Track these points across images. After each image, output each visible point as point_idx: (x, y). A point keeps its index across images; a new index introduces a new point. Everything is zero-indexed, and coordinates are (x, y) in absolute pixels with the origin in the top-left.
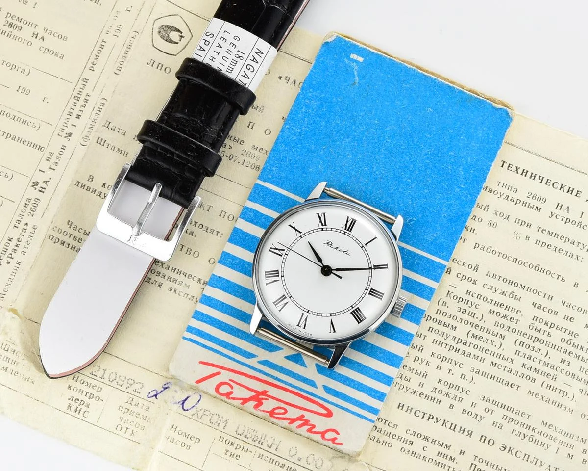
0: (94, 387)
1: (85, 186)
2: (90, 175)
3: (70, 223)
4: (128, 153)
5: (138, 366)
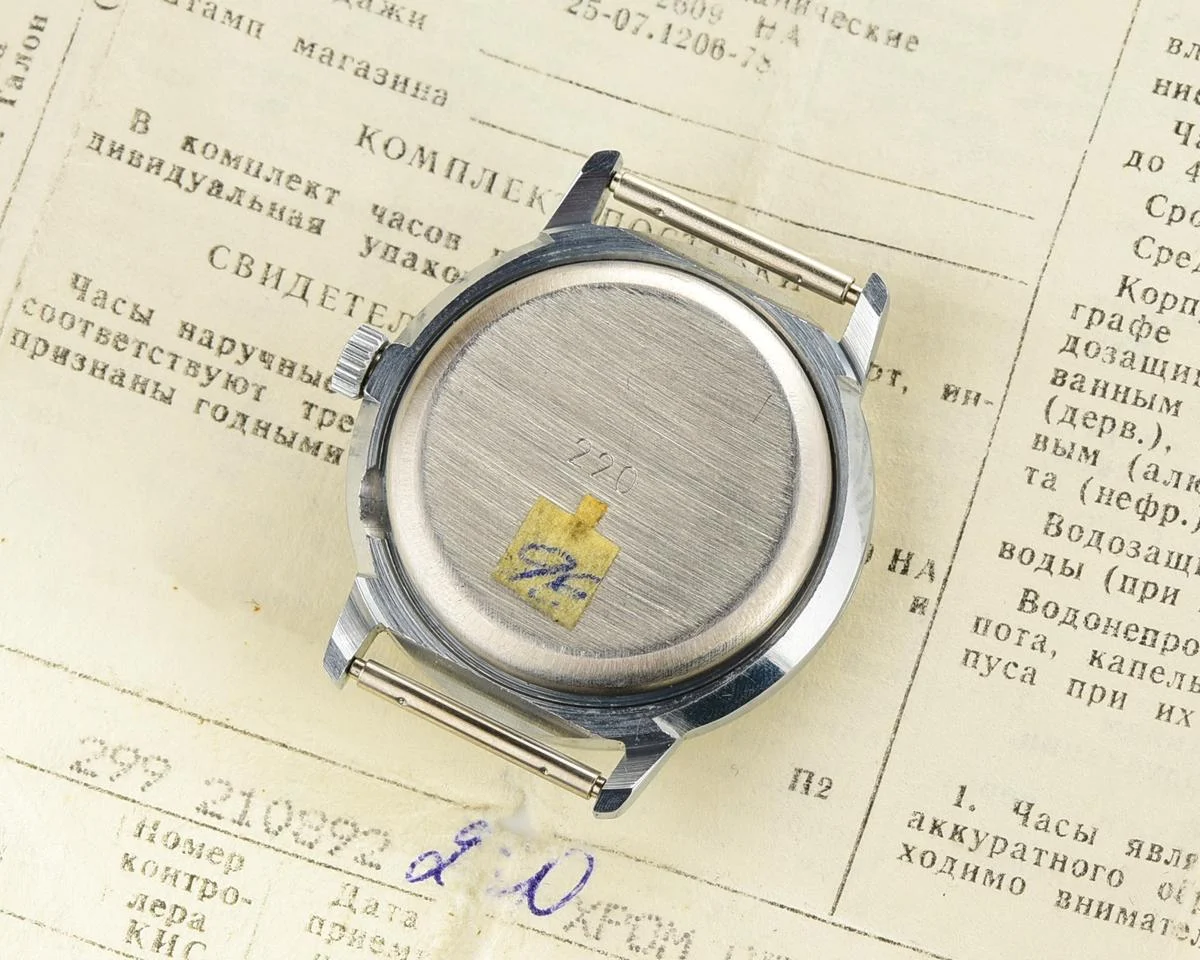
0: (215, 858)
1: (122, 148)
2: (139, 111)
3: (80, 284)
4: (262, 25)
5: (364, 773)
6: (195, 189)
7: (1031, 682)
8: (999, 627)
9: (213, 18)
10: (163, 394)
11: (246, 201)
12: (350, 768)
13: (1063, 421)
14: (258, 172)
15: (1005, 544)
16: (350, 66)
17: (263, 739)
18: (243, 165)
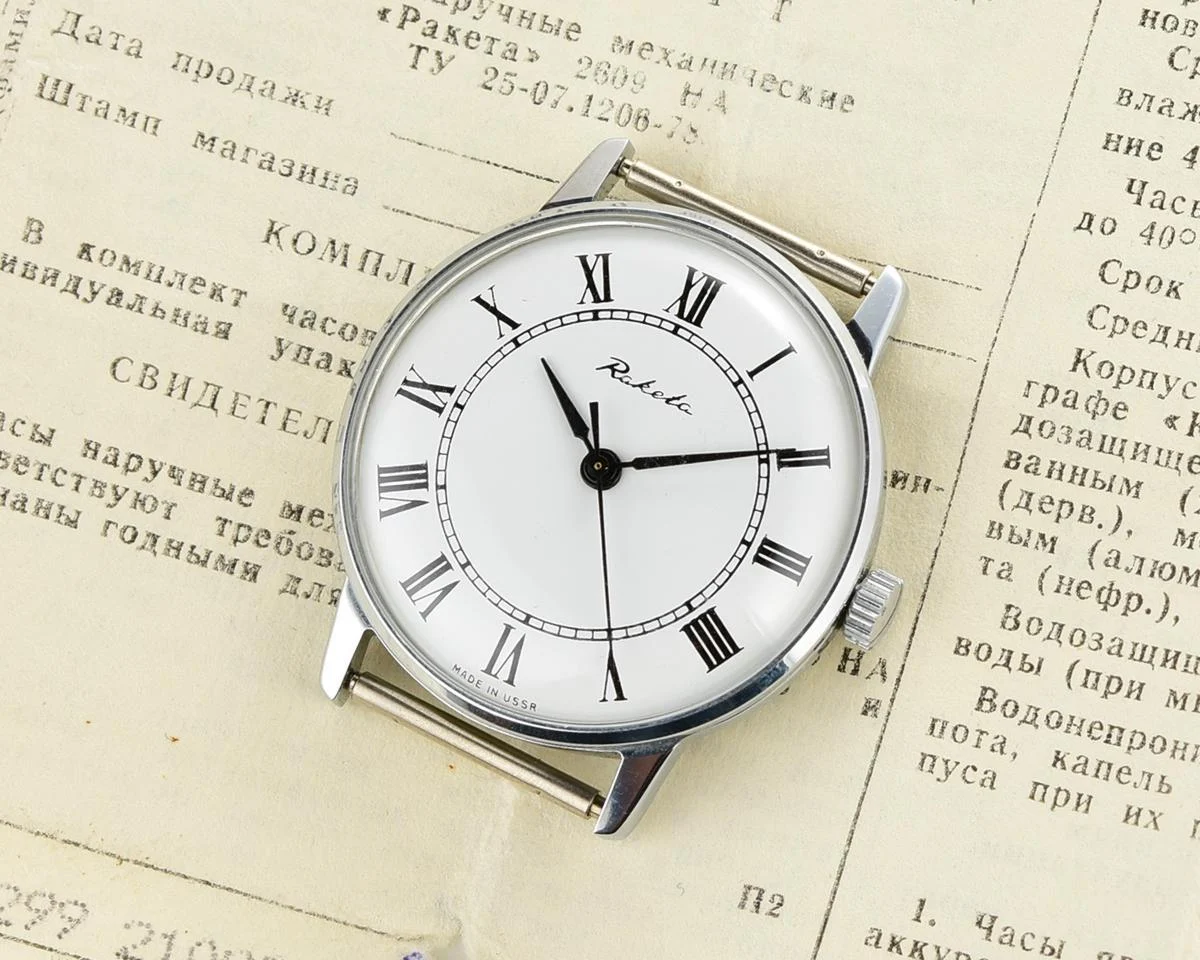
1: (14, 261)
2: (31, 221)
4: (159, 121)
5: (292, 908)
6: (93, 298)
7: (992, 787)
8: (956, 729)
9: (105, 116)
10: (68, 518)
11: (148, 308)
12: (277, 904)
13: (1018, 506)
14: (159, 277)
15: (960, 640)
16: (254, 159)
17: (186, 877)
18: (143, 271)
